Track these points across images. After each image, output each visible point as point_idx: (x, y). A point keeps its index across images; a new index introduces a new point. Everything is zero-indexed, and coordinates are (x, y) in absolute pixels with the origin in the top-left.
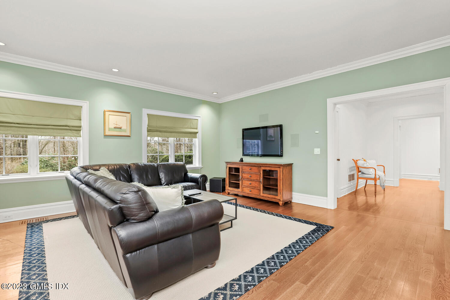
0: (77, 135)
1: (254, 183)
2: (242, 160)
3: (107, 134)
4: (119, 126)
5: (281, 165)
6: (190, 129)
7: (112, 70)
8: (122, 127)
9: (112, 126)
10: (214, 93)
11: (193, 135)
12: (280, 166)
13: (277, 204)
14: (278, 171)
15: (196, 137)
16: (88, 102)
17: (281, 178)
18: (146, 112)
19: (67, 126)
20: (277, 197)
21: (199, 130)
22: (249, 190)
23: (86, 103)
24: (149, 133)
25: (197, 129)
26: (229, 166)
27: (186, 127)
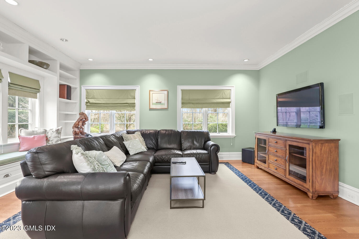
0: (133, 109)
1: (279, 161)
2: (274, 131)
3: (151, 107)
4: (160, 101)
5: (310, 140)
6: (223, 99)
7: (148, 60)
8: (161, 102)
9: (154, 101)
10: (245, 61)
11: (226, 105)
12: (309, 142)
13: (305, 193)
14: (307, 149)
15: (229, 107)
16: (139, 86)
17: (311, 160)
18: (180, 88)
19: (127, 103)
20: (305, 185)
21: (233, 100)
22: (275, 167)
23: (138, 87)
24: (183, 105)
25: (230, 99)
26: (258, 136)
27: (218, 97)
